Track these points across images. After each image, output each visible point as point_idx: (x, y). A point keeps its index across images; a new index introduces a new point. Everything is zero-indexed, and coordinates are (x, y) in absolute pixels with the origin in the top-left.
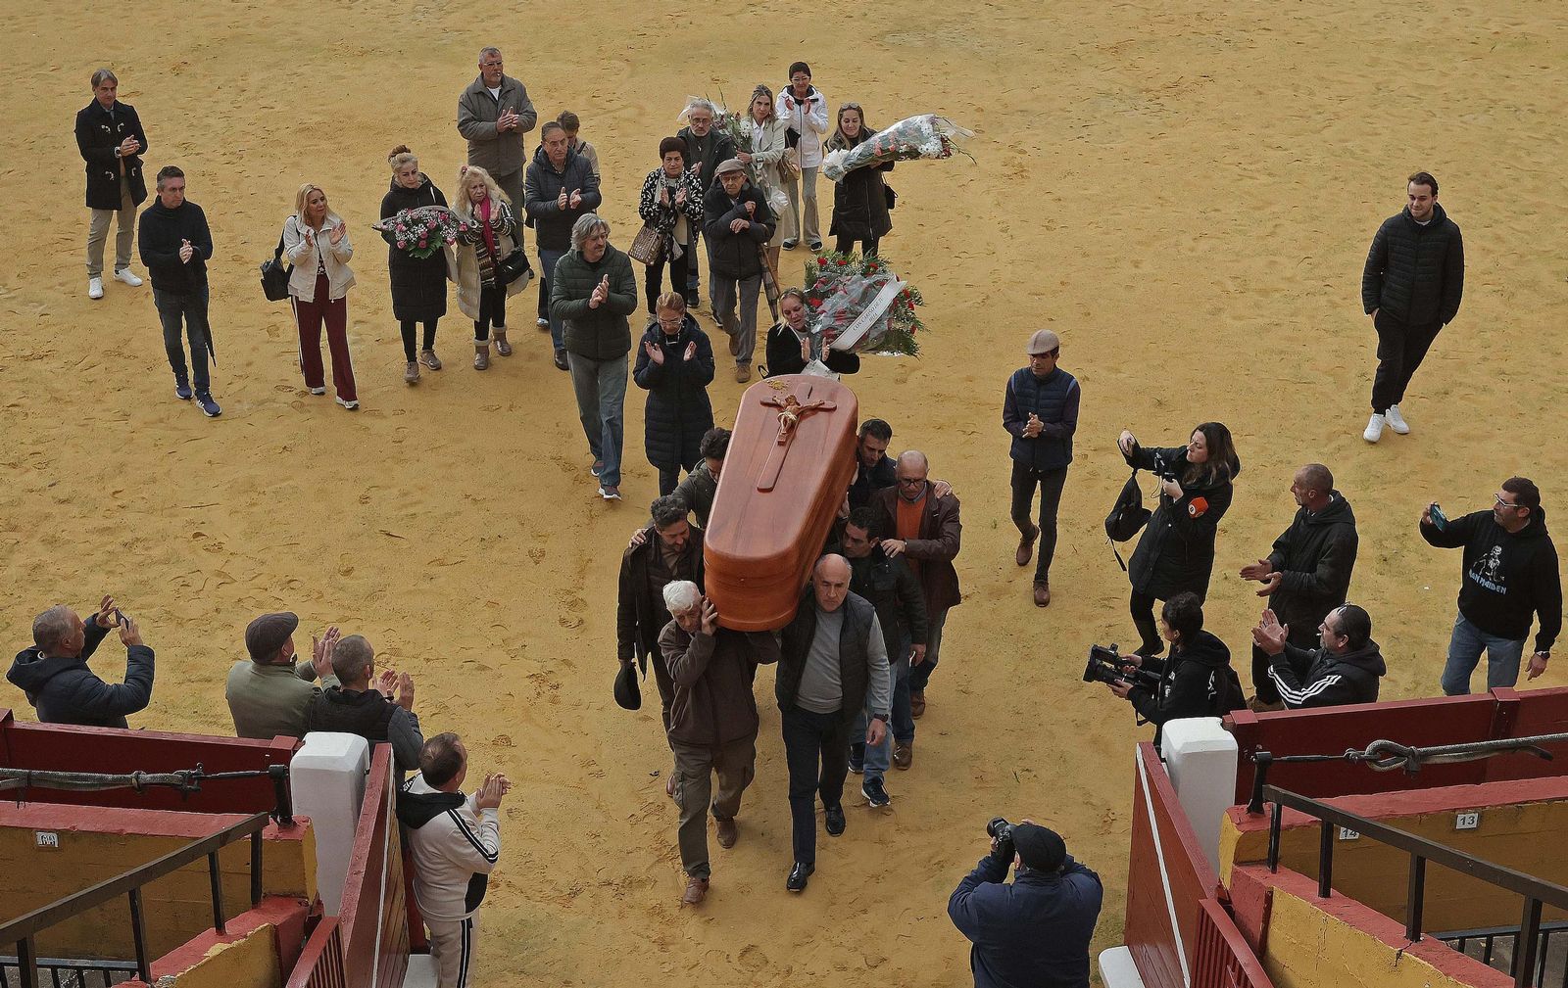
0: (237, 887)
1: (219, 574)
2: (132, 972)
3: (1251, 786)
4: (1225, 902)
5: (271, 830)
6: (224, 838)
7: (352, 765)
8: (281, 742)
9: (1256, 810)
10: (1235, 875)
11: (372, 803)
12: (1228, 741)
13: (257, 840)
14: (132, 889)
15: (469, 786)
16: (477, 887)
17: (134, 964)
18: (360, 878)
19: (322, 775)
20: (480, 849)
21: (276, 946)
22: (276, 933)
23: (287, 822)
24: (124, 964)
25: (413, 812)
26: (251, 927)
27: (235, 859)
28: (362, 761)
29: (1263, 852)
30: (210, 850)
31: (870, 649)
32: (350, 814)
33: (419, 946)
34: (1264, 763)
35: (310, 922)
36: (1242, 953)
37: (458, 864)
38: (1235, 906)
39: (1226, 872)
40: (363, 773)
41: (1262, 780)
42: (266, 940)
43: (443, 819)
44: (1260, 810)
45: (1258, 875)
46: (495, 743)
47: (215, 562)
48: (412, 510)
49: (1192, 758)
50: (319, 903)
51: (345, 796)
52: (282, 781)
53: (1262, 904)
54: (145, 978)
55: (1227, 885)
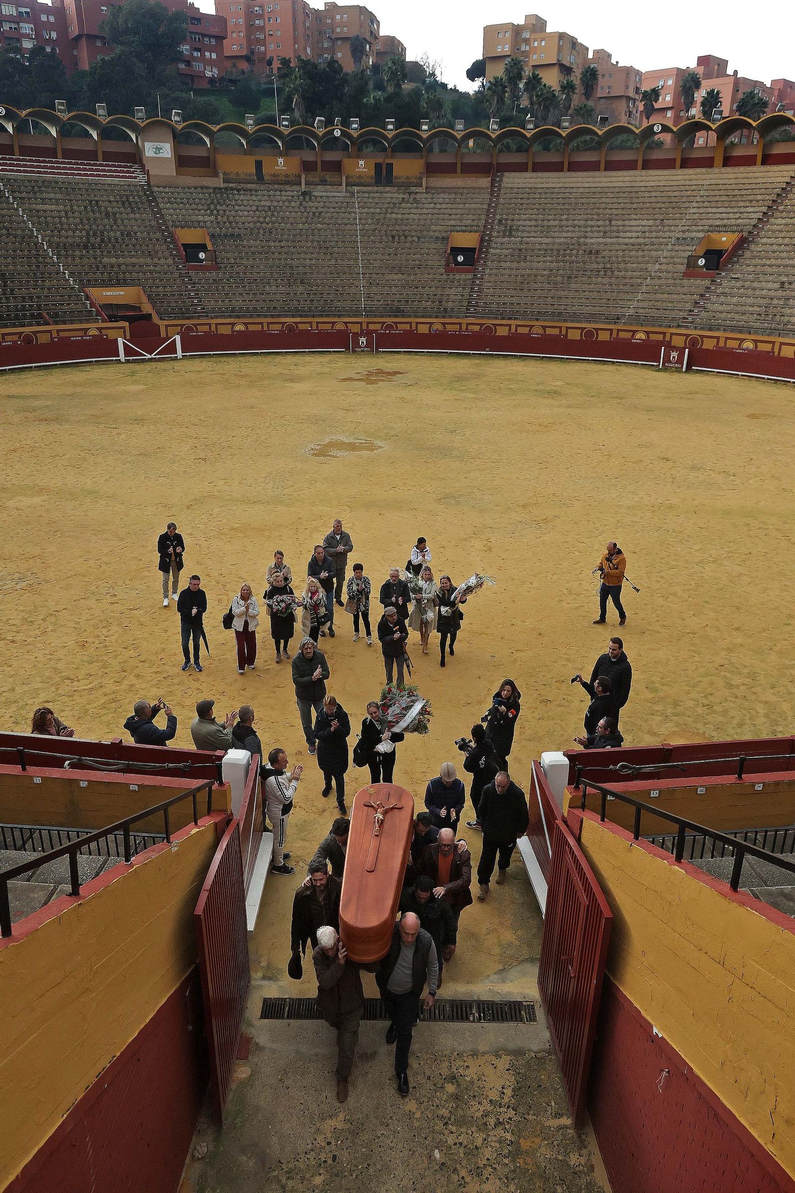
0: (202, 807)
1: (198, 689)
2: (164, 839)
3: (576, 777)
4: (566, 822)
5: (215, 786)
6: (199, 789)
7: (245, 762)
8: (219, 753)
9: (577, 787)
10: (569, 811)
11: (252, 775)
12: (566, 761)
13: (210, 789)
14: (166, 808)
16: (287, 808)
17: (165, 836)
18: (247, 804)
19: (234, 765)
20: (284, 795)
21: (216, 830)
22: (216, 824)
23: (221, 783)
24: (161, 836)
26: (207, 822)
27: (202, 797)
28: (248, 760)
29: (580, 804)
30: (194, 793)
32: (243, 781)
33: (266, 830)
34: (580, 769)
35: (228, 821)
36: (571, 841)
37: (280, 802)
38: (568, 823)
39: (566, 809)
40: (248, 764)
41: (579, 777)
42: (213, 827)
43: (272, 779)
44: (579, 788)
45: (578, 812)
47: (197, 685)
48: (268, 667)
49: (553, 767)
50: (232, 813)
51: (242, 773)
52: (219, 767)
53: (579, 824)
54: (168, 841)
55: (566, 815)
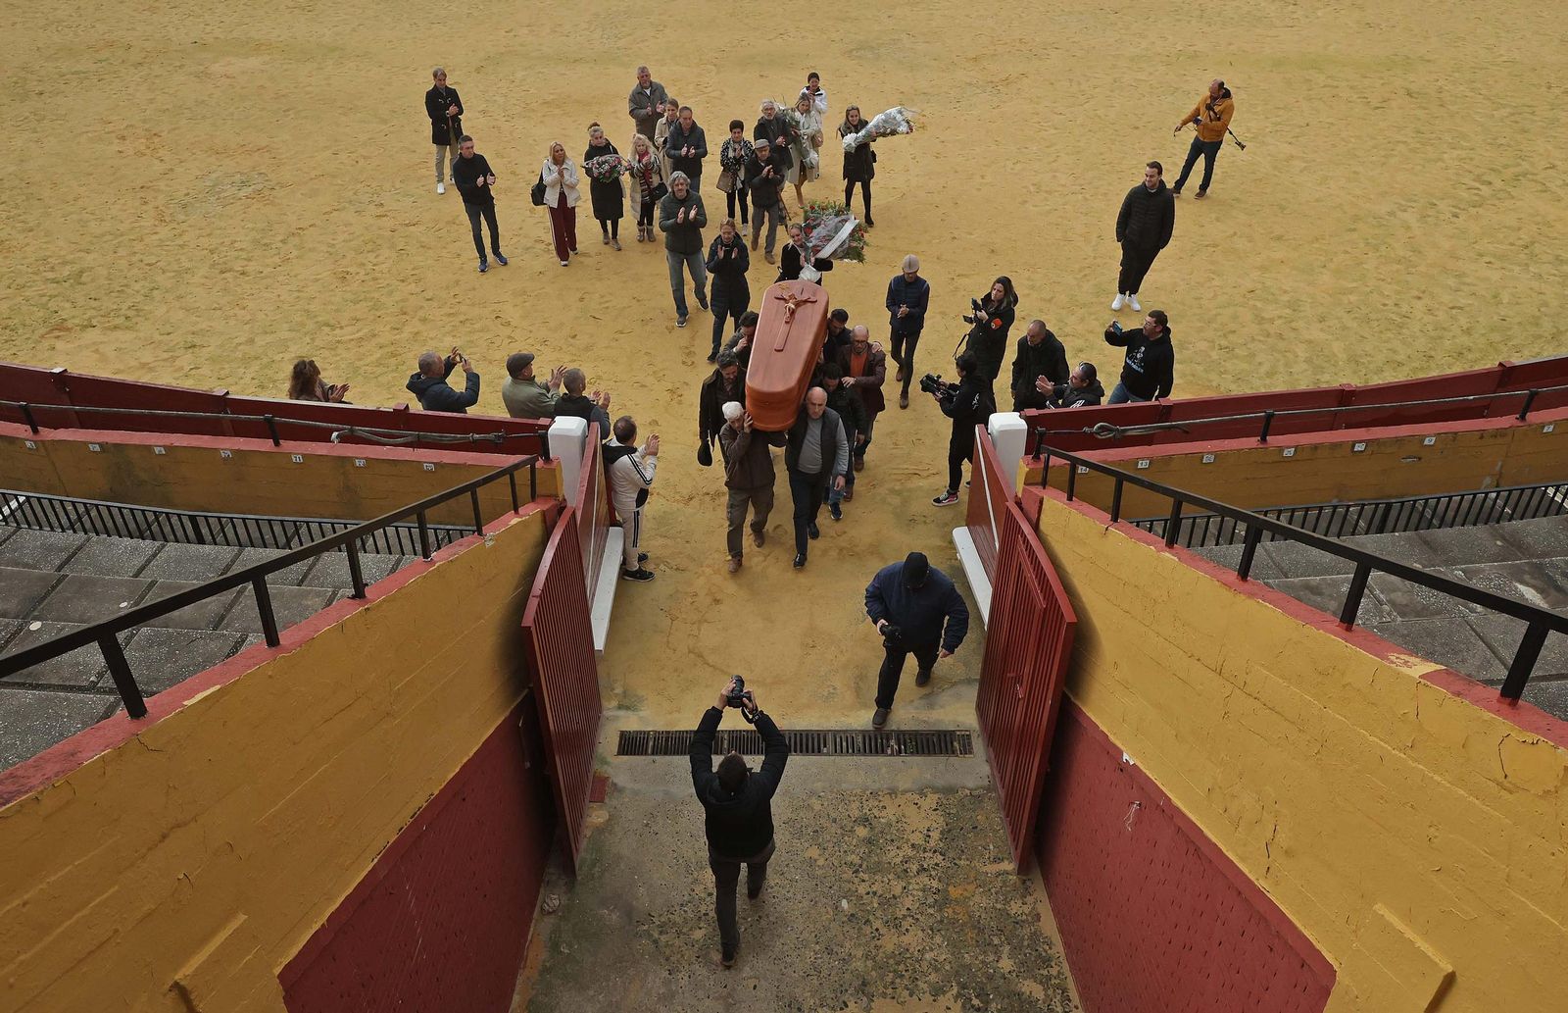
0: (524, 491)
1: (509, 337)
2: (474, 532)
3: (1035, 444)
4: (1019, 504)
5: (539, 464)
6: (516, 467)
7: (579, 433)
8: (543, 421)
9: (1037, 458)
10: (1024, 490)
11: (589, 452)
12: (1023, 425)
13: (533, 469)
14: (472, 488)
15: (640, 444)
16: (642, 497)
17: (475, 528)
18: (585, 488)
19: (564, 438)
20: (642, 476)
21: (544, 521)
22: (544, 514)
23: (548, 459)
24: (470, 528)
25: (610, 456)
26: (532, 511)
27: (522, 477)
28: (584, 431)
29: (1039, 479)
30: (510, 471)
31: (838, 437)
32: (578, 456)
33: (614, 523)
34: (1042, 435)
35: (561, 509)
36: (1026, 528)
37: (633, 482)
38: (1023, 505)
39: (1019, 488)
40: (585, 437)
41: (1040, 443)
42: (539, 518)
43: (625, 459)
44: (1039, 458)
45: (1037, 490)
46: (650, 423)
47: (507, 331)
48: (607, 305)
49: (1004, 433)
50: (565, 500)
51: (576, 449)
52: (544, 439)
53: (1037, 504)
54: (480, 534)
55: (1020, 495)
